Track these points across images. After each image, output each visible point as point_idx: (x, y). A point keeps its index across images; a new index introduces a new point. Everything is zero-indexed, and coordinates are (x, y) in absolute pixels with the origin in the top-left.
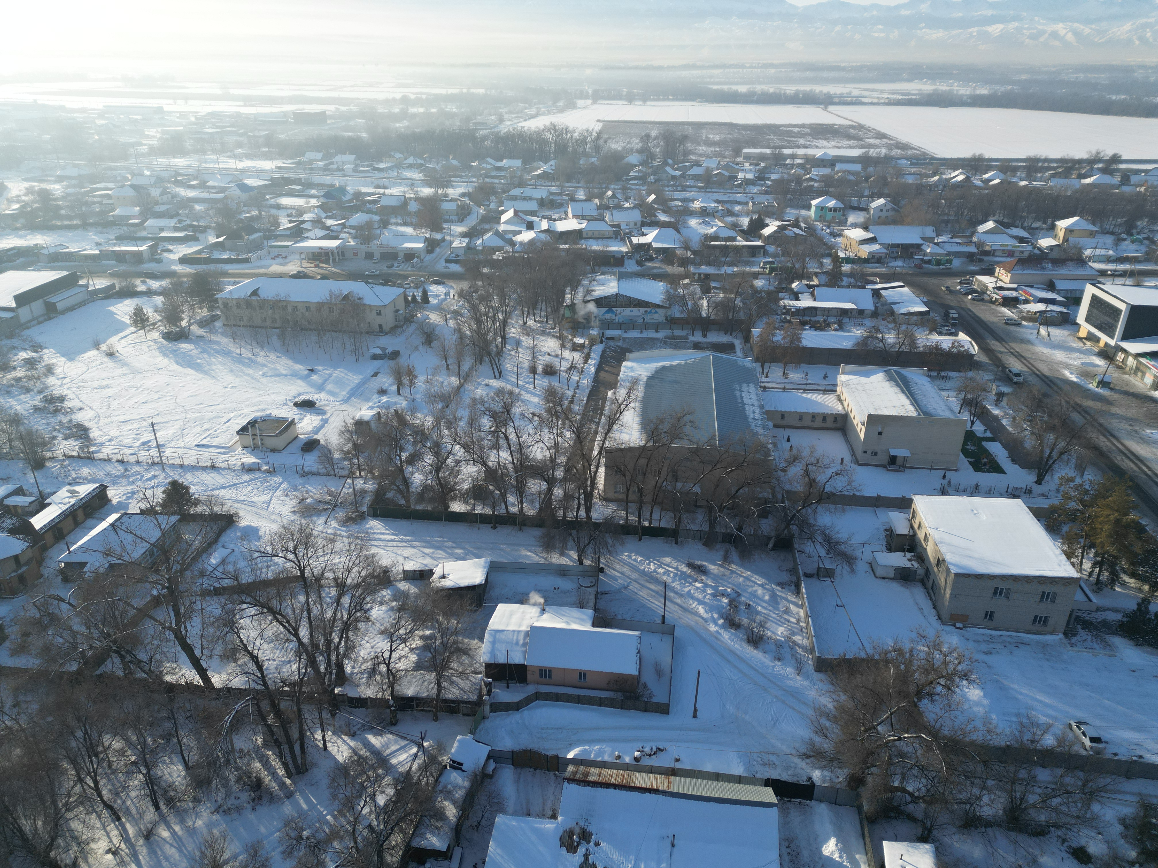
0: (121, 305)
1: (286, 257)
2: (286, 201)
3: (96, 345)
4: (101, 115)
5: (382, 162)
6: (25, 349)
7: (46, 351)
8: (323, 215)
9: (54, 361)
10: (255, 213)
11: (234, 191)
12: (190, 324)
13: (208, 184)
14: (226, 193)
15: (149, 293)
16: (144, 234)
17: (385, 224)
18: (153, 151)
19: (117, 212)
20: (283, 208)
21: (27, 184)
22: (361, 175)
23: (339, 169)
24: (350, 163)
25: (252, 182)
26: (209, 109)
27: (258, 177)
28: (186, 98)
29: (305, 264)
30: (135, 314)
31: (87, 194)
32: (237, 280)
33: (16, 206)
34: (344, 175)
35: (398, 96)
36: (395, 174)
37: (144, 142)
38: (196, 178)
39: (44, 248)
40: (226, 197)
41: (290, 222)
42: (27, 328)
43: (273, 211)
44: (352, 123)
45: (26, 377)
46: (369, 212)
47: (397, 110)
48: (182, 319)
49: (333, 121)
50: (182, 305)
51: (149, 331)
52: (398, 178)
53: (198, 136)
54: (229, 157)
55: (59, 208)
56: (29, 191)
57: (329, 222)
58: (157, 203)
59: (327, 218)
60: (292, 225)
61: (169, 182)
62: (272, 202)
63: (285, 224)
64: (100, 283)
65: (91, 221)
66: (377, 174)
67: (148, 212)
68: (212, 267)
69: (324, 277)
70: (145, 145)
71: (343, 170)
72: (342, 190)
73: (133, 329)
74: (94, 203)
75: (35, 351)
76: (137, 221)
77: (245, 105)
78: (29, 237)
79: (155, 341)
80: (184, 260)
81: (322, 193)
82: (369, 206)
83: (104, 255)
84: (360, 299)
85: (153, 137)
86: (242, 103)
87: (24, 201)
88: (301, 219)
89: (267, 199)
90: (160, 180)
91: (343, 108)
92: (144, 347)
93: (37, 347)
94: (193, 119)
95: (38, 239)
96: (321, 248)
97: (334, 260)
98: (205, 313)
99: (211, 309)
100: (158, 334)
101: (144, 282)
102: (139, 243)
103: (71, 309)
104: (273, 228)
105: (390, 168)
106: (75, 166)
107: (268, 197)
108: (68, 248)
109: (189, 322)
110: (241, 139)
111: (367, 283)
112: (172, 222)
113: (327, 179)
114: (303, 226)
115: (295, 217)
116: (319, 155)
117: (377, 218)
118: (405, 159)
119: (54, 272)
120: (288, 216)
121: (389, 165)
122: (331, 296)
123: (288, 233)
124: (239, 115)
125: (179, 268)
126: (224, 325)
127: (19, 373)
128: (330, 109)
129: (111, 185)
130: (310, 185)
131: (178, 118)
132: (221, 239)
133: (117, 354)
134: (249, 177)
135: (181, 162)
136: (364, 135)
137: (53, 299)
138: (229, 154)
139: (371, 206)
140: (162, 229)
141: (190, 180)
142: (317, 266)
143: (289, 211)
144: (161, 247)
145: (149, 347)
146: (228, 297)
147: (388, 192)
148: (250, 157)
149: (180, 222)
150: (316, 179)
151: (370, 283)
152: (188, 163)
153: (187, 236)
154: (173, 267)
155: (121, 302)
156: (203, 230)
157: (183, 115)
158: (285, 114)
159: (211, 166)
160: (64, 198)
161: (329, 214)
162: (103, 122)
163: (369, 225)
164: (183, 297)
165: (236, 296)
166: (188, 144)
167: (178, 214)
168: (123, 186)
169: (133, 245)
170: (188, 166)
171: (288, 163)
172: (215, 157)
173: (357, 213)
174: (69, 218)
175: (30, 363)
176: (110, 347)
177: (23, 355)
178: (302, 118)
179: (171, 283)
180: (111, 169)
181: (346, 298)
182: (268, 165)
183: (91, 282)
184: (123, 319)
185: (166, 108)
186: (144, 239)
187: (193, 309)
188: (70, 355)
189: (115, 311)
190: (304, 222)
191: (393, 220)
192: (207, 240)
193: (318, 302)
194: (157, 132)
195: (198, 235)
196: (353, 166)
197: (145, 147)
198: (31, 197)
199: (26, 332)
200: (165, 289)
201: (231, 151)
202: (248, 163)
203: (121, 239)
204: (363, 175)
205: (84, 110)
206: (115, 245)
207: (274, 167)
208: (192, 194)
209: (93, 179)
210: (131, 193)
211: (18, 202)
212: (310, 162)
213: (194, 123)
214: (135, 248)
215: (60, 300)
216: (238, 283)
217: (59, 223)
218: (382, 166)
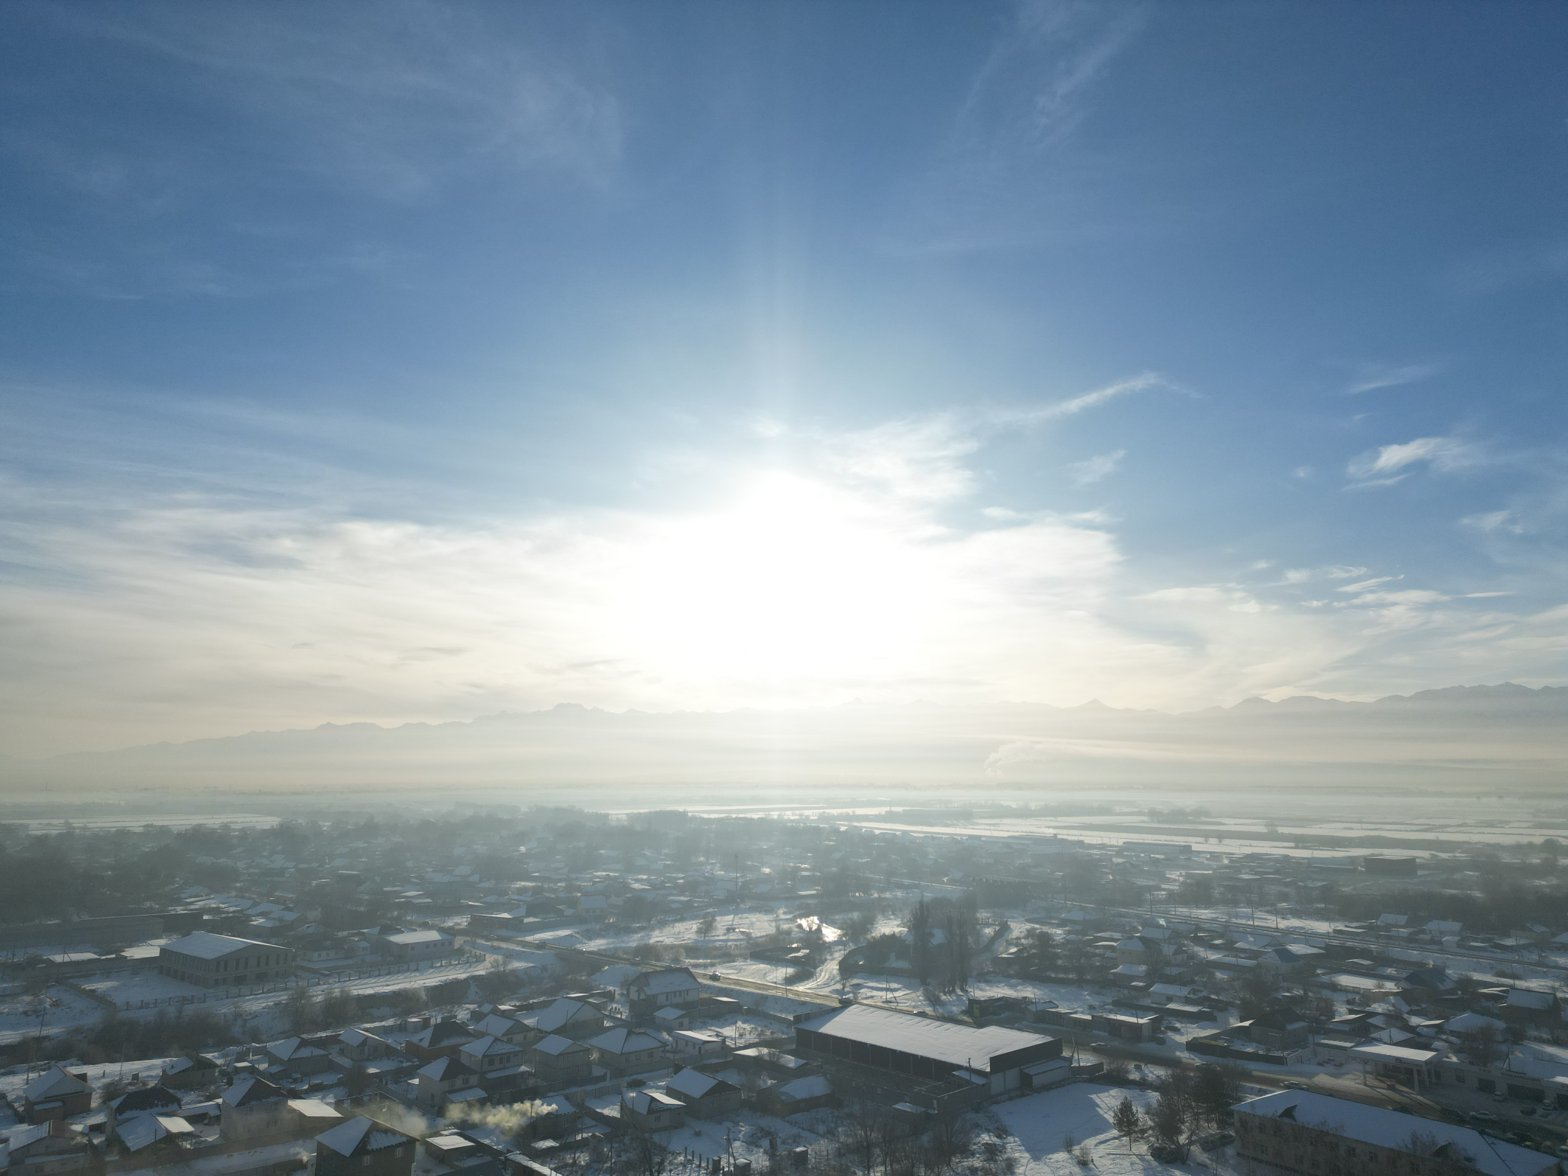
0: (1106, 1094)
1: (1341, 1065)
2: (1346, 980)
3: (1068, 1146)
4: (1120, 851)
5: (1509, 936)
6: (988, 1131)
7: (1010, 1139)
8: (1405, 1008)
9: (1017, 1155)
10: (1298, 992)
11: (1271, 958)
12: (1191, 1143)
13: (1237, 945)
14: (1260, 960)
15: (1143, 1085)
16: (1147, 1002)
17: (1516, 1037)
18: (1173, 898)
19: (1119, 969)
20: (1341, 990)
21: (1028, 926)
22: (1471, 953)
23: (1432, 941)
24: (1451, 933)
25: (1297, 949)
26: (1248, 851)
27: (1307, 943)
28: (1221, 836)
29: (1370, 1080)
30: (1121, 1110)
31: (1089, 943)
32: (1264, 1087)
33: (1013, 950)
34: (1442, 951)
35: (1538, 840)
36: (1535, 957)
37: (1163, 886)
38: (1220, 937)
39: (1032, 1003)
40: (1259, 966)
41: (1351, 1012)
42: (997, 1103)
43: (1326, 993)
44: (1457, 876)
45: (983, 1169)
46: (1485, 1012)
47: (1536, 861)
48: (1180, 1132)
49: (1427, 872)
50: (1184, 1111)
51: (1136, 1141)
52: (1540, 964)
53: (1230, 883)
54: (1268, 912)
55: (1057, 956)
56: (1030, 934)
57: (1415, 1021)
58: (1168, 964)
59: (1411, 1013)
60: (1353, 1016)
61: (1187, 938)
62: (1325, 979)
63: (1343, 1014)
64: (1086, 1060)
65: (1089, 977)
66: (1500, 955)
67: (1155, 975)
68: (1230, 1062)
69: (1403, 1108)
70: (1164, 890)
71: (1440, 943)
72: (1439, 972)
73: (1115, 1132)
74: (1095, 955)
75: (999, 1137)
76: (1141, 984)
77: (1296, 847)
78: (1019, 988)
79: (1141, 1157)
80: (1193, 1046)
81: (1404, 975)
82: (1485, 1004)
83: (1099, 1023)
84: (1469, 1159)
85: (1175, 880)
86: (1292, 844)
87: (1022, 945)
88: (1367, 1009)
89: (1318, 975)
90: (1175, 935)
91: (1444, 855)
92: (1126, 1163)
93: (1002, 1132)
94: (1226, 862)
95: (1029, 992)
96: (1399, 1060)
97: (1421, 1082)
98: (1211, 1129)
99: (1222, 1124)
100: (1145, 1147)
101: (1138, 1068)
102: (1139, 1013)
103: (1047, 1087)
104: (1323, 1018)
105: (1525, 947)
106: (1082, 909)
107: (1319, 971)
108: (1057, 1007)
109: (1189, 1138)
110: (1287, 890)
111: (1482, 1133)
112: (1184, 991)
113: (1414, 955)
114: (1371, 1021)
115: (1359, 1005)
116: (1402, 919)
117: (1500, 1025)
118: (1554, 935)
119: (1037, 1036)
120: (1348, 1002)
121: (1522, 942)
122: (1414, 1143)
123: (1346, 1028)
124: (1286, 857)
125: (1184, 1055)
126: (1238, 1154)
127: (977, 1162)
128: (1422, 855)
129: (1117, 935)
130: (1382, 960)
131: (1208, 859)
132: (1247, 1024)
133: (1091, 1166)
134: (1295, 941)
135: (1205, 914)
136: (1478, 894)
137: (1031, 1071)
138: (1269, 908)
139: (1489, 1004)
140: (1170, 999)
141: (1214, 939)
142: (1391, 1088)
143: (1350, 996)
144: (1165, 1023)
145: (1132, 1164)
146: (1248, 1110)
147: (1521, 984)
148: (1297, 914)
149: (1194, 991)
150: (1396, 952)
151: (1488, 1134)
152: (1214, 916)
153: (1200, 1012)
154: (1178, 1053)
155: (1107, 1091)
156: (1223, 1007)
157: (1215, 856)
158: (1352, 860)
159: (1243, 922)
160: (1063, 945)
161: (1415, 1008)
162: (1120, 860)
163: (1486, 1034)
164: (1186, 1099)
165: (1260, 1112)
166: (1216, 893)
167: (1192, 982)
168: (1131, 938)
169: (1132, 1016)
170: (1214, 919)
171: (1353, 927)
172: (1249, 910)
173: (1463, 1011)
174: (1066, 970)
175: (991, 1151)
176: (1085, 1152)
177: (985, 1138)
178: (1376, 866)
179: (1173, 1076)
180: (1121, 915)
181: (1442, 1152)
182: (1323, 927)
183: (1075, 1055)
184: (1105, 1116)
185: (1195, 847)
186: (1146, 1010)
187: (1198, 1120)
188: (1038, 1153)
189: (1098, 1101)
190: (1374, 1014)
191: (1533, 1033)
192: (1227, 1022)
193: (1392, 1150)
194: (1181, 875)
195: (1216, 1013)
196: (1457, 938)
197: (1163, 893)
198: (1030, 941)
199: (994, 1108)
200: (1163, 1082)
201: (1271, 905)
202: (1295, 923)
203: (1120, 1005)
204: (1476, 953)
205: (1103, 847)
206: (1111, 1011)
207: (1331, 930)
208: (1213, 956)
209: (1100, 926)
210: (1139, 947)
211: (1016, 945)
212: (1388, 927)
213: (1226, 867)
214: (1133, 1020)
215: (1040, 1073)
216: (1265, 1092)
217: (1053, 975)
218: (1509, 942)
